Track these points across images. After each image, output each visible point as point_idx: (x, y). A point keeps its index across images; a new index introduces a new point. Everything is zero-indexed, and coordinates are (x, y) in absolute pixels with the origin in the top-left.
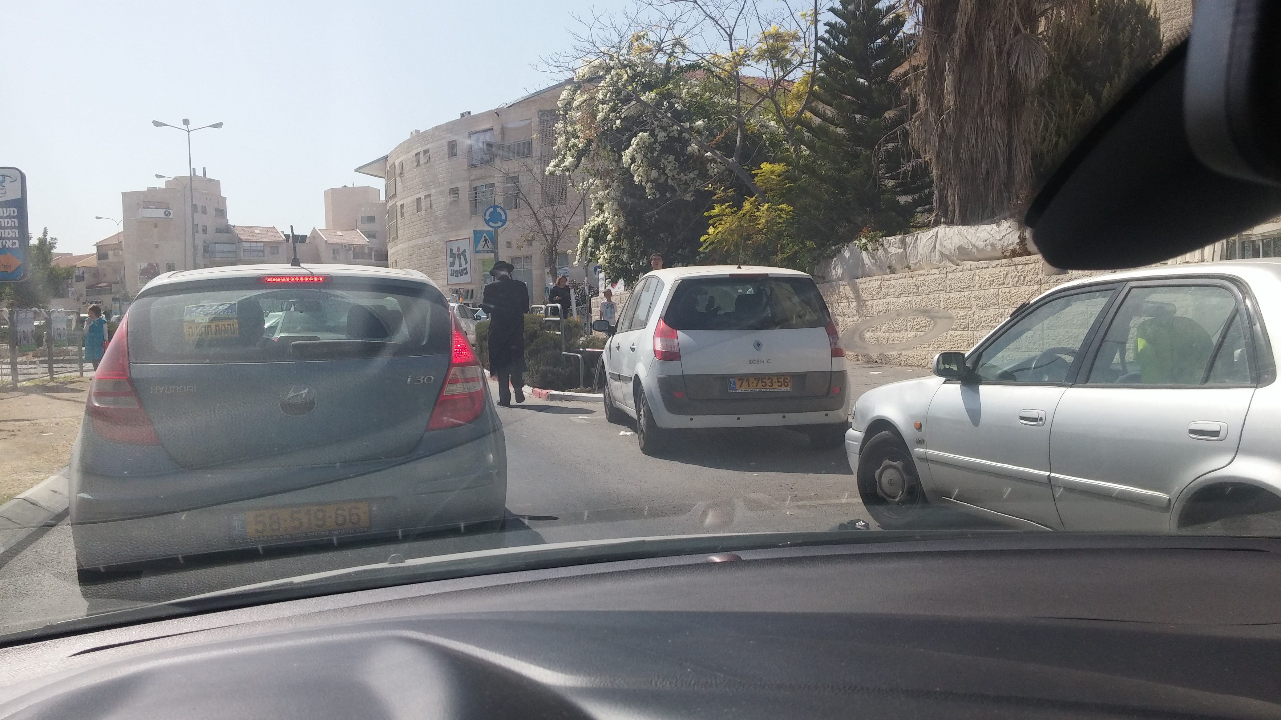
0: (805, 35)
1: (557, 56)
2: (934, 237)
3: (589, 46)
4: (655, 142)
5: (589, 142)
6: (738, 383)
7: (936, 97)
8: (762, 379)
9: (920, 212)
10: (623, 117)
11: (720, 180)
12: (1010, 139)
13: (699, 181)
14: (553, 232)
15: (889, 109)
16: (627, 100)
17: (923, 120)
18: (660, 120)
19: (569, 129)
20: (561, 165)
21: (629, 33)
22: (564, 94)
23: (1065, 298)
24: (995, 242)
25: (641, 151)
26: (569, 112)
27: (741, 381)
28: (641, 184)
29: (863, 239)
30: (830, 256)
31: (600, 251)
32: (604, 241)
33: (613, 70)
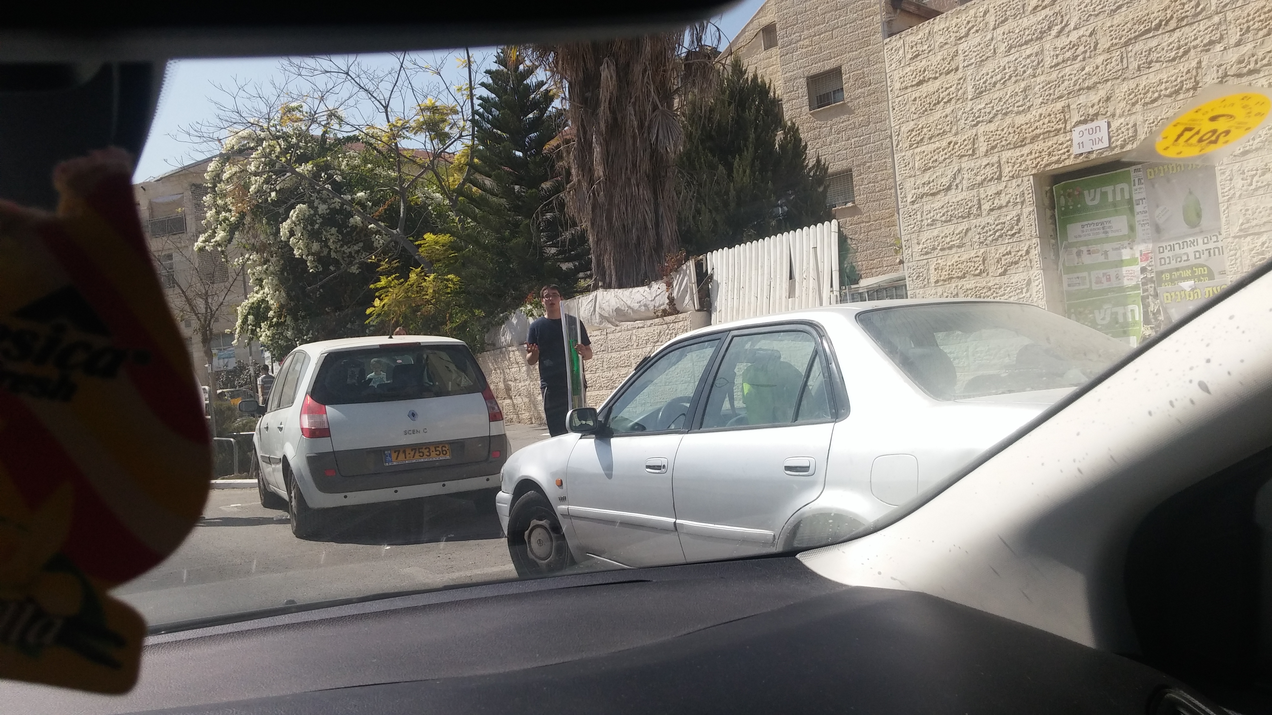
0: (462, 109)
1: (199, 126)
2: (594, 300)
3: (235, 116)
4: (314, 215)
5: (242, 215)
6: (394, 455)
7: (586, 167)
8: (419, 449)
9: (582, 278)
10: (278, 188)
11: (385, 252)
12: (657, 205)
13: (364, 253)
14: (206, 311)
15: (546, 180)
16: (281, 172)
17: (577, 189)
18: (319, 192)
19: (220, 202)
20: (212, 240)
21: (278, 103)
22: (212, 166)
23: (680, 349)
24: (648, 303)
25: (300, 223)
26: (218, 185)
27: (397, 453)
28: (302, 256)
29: (528, 306)
30: (498, 323)
31: (261, 328)
32: (266, 318)
33: (264, 141)
